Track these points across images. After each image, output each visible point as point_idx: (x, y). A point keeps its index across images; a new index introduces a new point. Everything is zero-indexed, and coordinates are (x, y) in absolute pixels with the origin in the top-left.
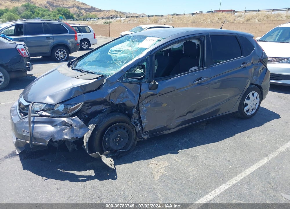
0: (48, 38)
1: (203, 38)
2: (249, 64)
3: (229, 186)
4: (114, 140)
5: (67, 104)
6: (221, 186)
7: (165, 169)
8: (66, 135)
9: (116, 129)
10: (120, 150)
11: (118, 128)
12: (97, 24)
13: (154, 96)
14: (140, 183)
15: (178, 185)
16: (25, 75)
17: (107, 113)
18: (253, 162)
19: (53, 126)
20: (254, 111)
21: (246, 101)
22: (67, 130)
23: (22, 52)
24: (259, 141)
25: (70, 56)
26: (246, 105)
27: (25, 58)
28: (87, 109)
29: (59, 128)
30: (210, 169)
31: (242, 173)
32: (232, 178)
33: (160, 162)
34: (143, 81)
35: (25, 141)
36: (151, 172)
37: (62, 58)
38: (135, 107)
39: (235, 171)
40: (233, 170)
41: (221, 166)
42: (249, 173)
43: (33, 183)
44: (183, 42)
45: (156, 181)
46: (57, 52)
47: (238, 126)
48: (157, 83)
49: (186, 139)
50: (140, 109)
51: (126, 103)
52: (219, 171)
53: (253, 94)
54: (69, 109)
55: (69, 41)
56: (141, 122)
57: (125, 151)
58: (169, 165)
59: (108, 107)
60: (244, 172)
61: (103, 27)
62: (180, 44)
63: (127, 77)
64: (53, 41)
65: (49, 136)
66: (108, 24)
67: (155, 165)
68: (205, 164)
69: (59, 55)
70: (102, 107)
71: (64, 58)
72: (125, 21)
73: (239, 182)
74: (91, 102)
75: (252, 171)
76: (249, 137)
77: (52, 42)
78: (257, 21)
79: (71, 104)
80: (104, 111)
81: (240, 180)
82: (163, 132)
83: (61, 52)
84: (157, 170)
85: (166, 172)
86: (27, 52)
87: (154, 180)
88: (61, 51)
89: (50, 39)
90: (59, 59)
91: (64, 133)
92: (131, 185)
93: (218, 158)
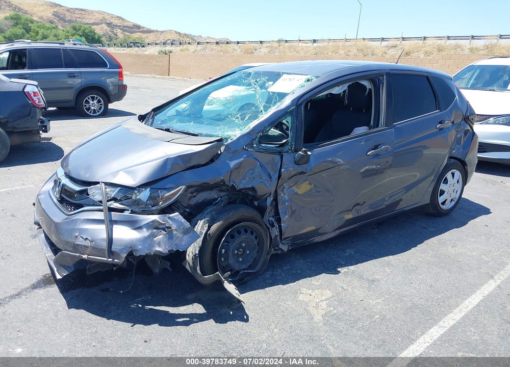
0: (72, 75)
1: (381, 78)
2: (448, 124)
3: (445, 330)
4: (236, 252)
5: (159, 189)
6: (431, 330)
7: (327, 302)
8: (159, 244)
9: (239, 232)
10: (244, 269)
11: (243, 231)
12: (147, 53)
13: (303, 175)
14: (291, 327)
15: (358, 329)
16: (37, 138)
17: (223, 205)
18: (473, 288)
19: (135, 229)
20: (453, 203)
21: (443, 187)
22: (161, 236)
23: (35, 98)
24: (472, 252)
25: (109, 108)
26: (442, 193)
27: (39, 109)
28: (190, 198)
29: (145, 233)
30: (403, 300)
31: (460, 307)
32: (445, 315)
33: (317, 292)
34: (286, 148)
35: (78, 254)
36: (305, 309)
37: (95, 111)
38: (272, 195)
39: (447, 303)
40: (444, 302)
41: (421, 296)
42: (471, 307)
43: (96, 332)
44: (348, 84)
45: (319, 323)
46: (86, 100)
47: (430, 229)
48: (309, 153)
49: (350, 252)
50: (279, 198)
51: (257, 188)
52: (421, 305)
53: (453, 174)
54: (160, 197)
55: (108, 81)
56: (279, 221)
57: (251, 271)
58: (333, 296)
59: (225, 194)
60: (463, 305)
61: (158, 60)
62: (343, 88)
63: (260, 142)
64: (80, 80)
65: (126, 247)
66: (166, 54)
67: (308, 297)
68: (393, 293)
69: (90, 105)
70: (213, 194)
71: (98, 111)
72: (196, 50)
73: (459, 323)
74: (198, 186)
75: (476, 304)
76: (454, 246)
77: (77, 82)
78: (422, 56)
79: (165, 189)
80: (217, 201)
81: (459, 318)
82: (313, 239)
83: (93, 101)
84: (315, 305)
85: (332, 308)
86: (43, 99)
87: (316, 322)
88: (93, 99)
89: (75, 77)
90: (90, 113)
91: (155, 242)
92: (276, 330)
93: (414, 283)
